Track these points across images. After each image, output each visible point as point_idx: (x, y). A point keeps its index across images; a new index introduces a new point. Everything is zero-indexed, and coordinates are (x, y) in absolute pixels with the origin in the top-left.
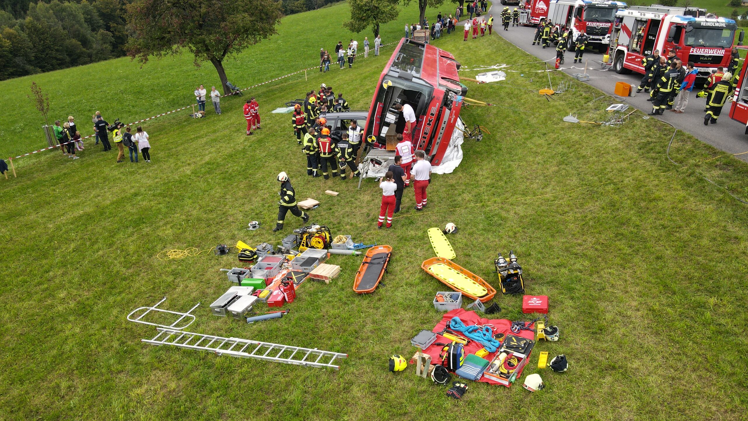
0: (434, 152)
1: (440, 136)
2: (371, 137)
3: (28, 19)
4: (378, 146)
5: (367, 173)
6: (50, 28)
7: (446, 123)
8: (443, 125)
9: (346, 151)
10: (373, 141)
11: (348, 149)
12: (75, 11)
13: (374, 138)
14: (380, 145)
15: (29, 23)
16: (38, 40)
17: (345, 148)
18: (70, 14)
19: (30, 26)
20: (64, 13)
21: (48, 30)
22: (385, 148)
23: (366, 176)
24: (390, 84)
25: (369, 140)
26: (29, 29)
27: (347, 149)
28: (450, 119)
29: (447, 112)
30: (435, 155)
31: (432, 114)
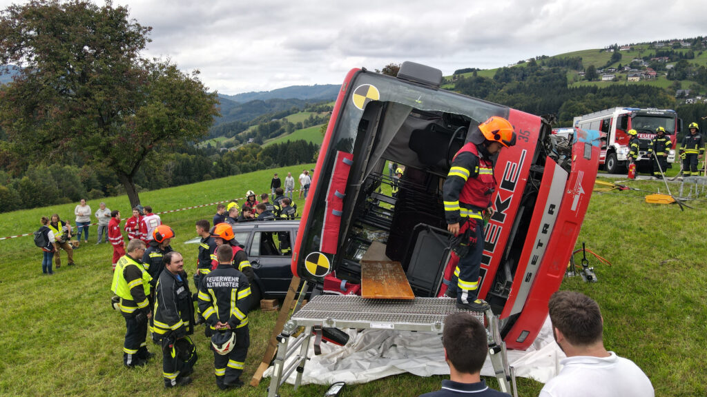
0: (517, 308)
1: (537, 252)
2: (314, 259)
3: (25, 178)
4: (336, 287)
5: (300, 370)
6: (44, 187)
7: (556, 211)
8: (548, 219)
9: (233, 297)
10: (321, 270)
11: (239, 289)
12: (74, 173)
13: (324, 261)
14: (343, 283)
15: (24, 182)
16: (29, 197)
17: (229, 289)
18: (69, 175)
19: (25, 184)
20: (62, 175)
21: (42, 188)
22: (358, 293)
23: (299, 378)
24: (374, 94)
25: (311, 268)
26: (22, 187)
27: (234, 290)
28: (567, 200)
29: (560, 175)
30: (519, 315)
31: (509, 185)
